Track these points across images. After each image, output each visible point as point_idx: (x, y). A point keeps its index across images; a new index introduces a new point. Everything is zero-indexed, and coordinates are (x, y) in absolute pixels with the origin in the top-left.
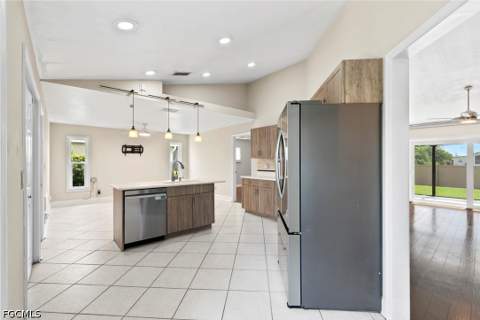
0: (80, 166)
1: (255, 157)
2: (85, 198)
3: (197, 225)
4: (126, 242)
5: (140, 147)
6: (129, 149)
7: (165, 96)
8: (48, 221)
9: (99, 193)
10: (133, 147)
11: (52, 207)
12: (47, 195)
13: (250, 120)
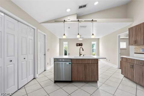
5: (82, 44)
7: (77, 20)
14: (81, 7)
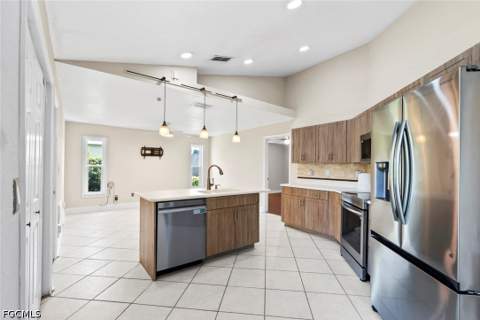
0: (95, 170)
1: (298, 162)
2: (101, 205)
3: (241, 245)
4: (159, 270)
5: (160, 149)
6: (148, 152)
7: (201, 87)
8: (61, 235)
9: (116, 199)
10: (152, 150)
11: (67, 214)
12: (61, 202)
13: (289, 119)
14: (217, 59)
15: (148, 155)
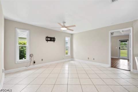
5: (54, 38)
10: (51, 38)
15: (49, 40)
